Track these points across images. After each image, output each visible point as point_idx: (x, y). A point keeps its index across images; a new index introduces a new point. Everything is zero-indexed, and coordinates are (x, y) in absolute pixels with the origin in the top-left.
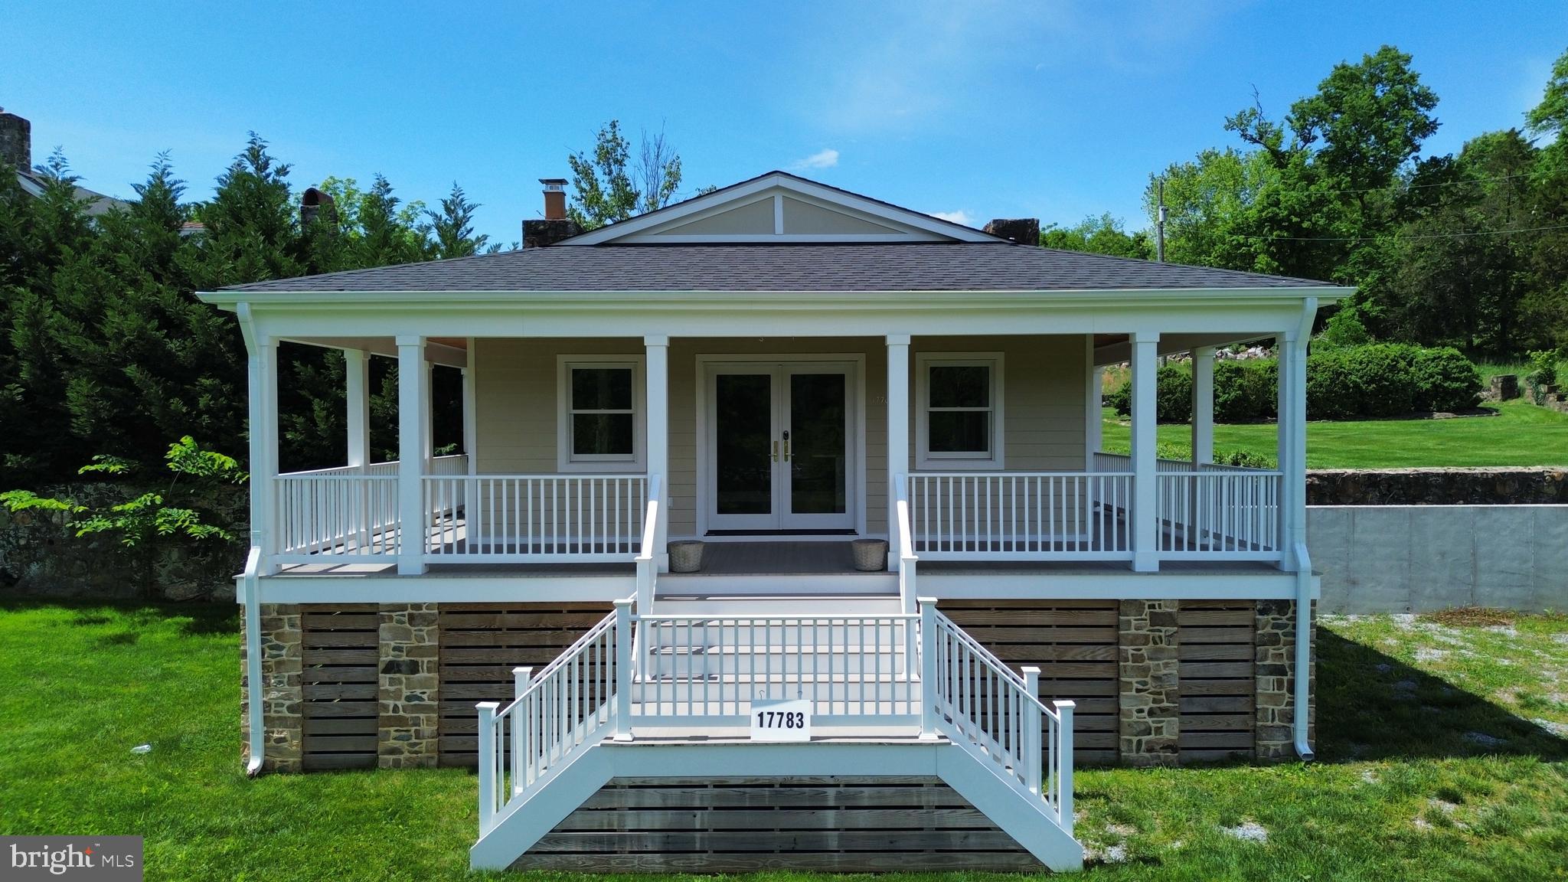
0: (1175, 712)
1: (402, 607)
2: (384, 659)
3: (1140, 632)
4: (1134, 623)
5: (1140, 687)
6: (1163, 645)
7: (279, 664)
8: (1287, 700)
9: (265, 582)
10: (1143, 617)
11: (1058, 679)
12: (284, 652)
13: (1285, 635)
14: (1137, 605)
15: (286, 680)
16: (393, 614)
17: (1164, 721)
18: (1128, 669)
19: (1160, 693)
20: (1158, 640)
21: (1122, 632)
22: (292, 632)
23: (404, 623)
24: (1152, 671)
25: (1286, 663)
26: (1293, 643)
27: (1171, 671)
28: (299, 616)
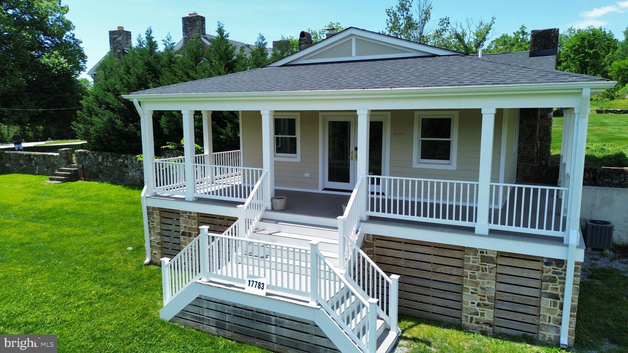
0: (492, 307)
1: (186, 212)
2: (182, 230)
3: (474, 264)
4: (471, 259)
5: (473, 291)
6: (487, 273)
7: (154, 227)
8: (558, 313)
9: (148, 199)
10: (477, 257)
11: (434, 280)
12: (155, 224)
13: (560, 278)
14: (474, 250)
15: (155, 233)
16: (184, 214)
17: (486, 310)
18: (468, 281)
19: (485, 296)
20: (484, 270)
21: (465, 263)
22: (156, 217)
23: (187, 218)
24: (480, 284)
25: (560, 293)
26: (564, 283)
27: (491, 286)
28: (159, 211)
